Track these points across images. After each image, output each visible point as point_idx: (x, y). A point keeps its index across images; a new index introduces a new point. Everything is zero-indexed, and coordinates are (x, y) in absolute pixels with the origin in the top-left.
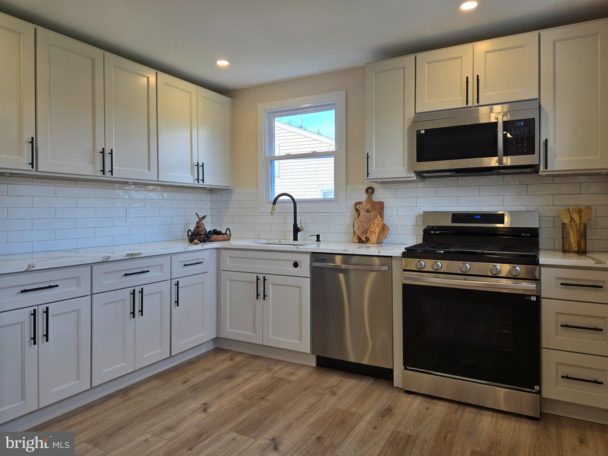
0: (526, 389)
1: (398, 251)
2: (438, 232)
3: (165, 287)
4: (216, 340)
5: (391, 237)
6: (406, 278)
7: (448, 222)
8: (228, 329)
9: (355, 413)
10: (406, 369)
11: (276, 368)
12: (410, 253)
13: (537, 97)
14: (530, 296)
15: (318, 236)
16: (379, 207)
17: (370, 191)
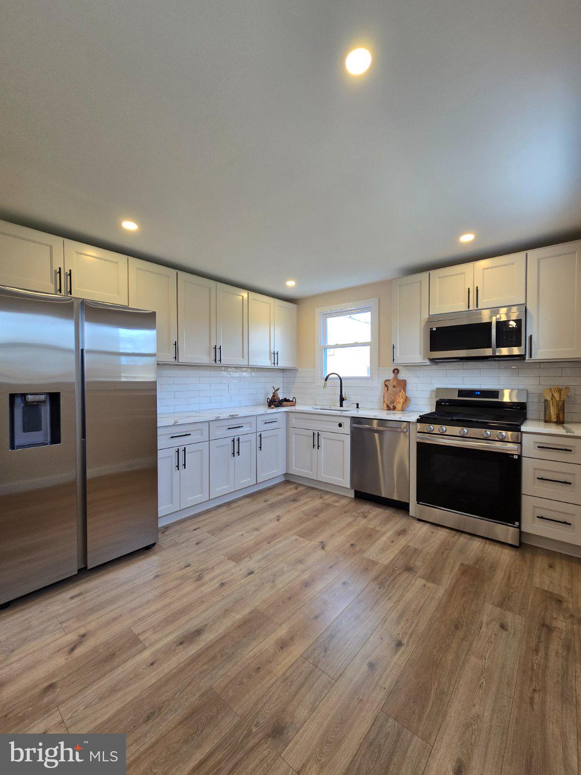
0: (509, 524)
1: (414, 418)
2: (448, 404)
3: (253, 438)
4: (286, 475)
5: (411, 407)
6: (418, 438)
7: (455, 397)
8: (294, 468)
9: (379, 531)
10: (418, 503)
11: (326, 497)
12: (423, 419)
13: (524, 302)
14: (513, 455)
15: (358, 404)
16: (403, 384)
17: (396, 371)
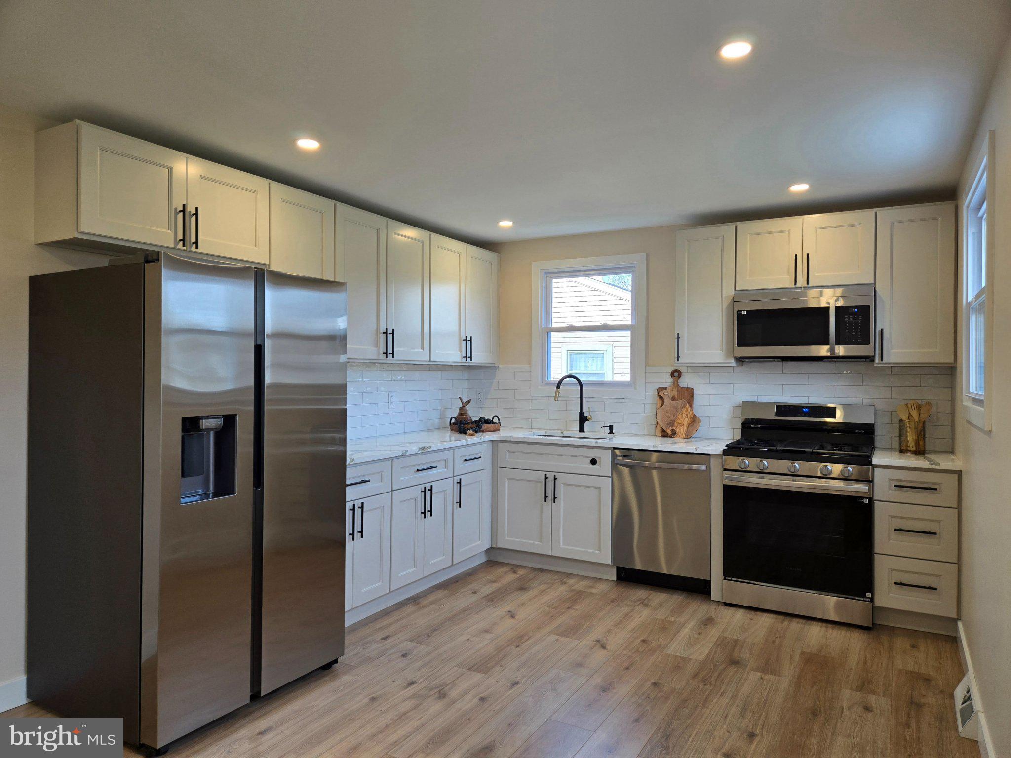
0: (857, 598)
1: (717, 448)
2: (759, 426)
3: (449, 486)
4: (489, 551)
5: (702, 431)
6: (727, 478)
7: (772, 415)
8: (507, 538)
9: (674, 622)
10: (725, 579)
11: (571, 581)
12: (731, 450)
13: (872, 281)
14: (863, 498)
15: (611, 428)
16: (688, 395)
17: (676, 374)
